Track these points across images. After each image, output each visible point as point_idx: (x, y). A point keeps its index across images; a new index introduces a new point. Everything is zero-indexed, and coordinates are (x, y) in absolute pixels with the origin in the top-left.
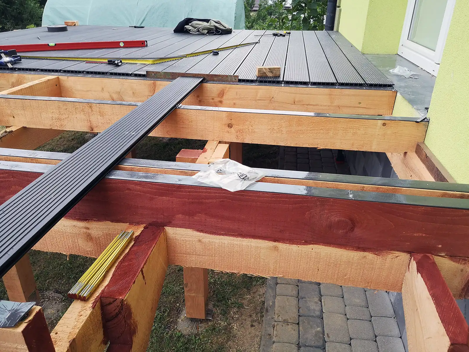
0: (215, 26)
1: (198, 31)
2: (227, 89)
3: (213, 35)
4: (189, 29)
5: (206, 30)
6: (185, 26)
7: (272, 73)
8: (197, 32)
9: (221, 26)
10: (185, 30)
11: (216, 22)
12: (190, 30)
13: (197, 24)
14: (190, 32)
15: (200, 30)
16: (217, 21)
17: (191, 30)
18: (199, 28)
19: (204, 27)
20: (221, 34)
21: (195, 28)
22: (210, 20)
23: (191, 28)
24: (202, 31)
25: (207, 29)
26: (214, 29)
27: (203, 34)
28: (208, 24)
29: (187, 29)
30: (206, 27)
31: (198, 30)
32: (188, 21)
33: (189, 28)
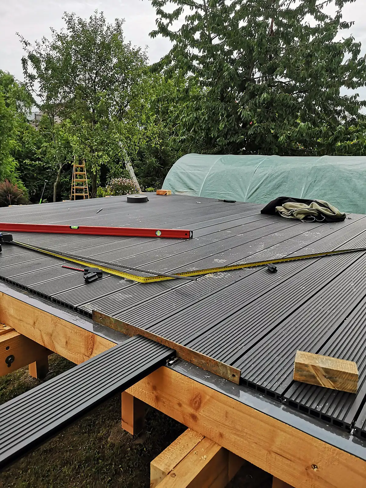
0: (317, 210)
1: (292, 215)
2: (208, 397)
3: (311, 222)
4: (281, 211)
5: (302, 215)
6: (277, 207)
7: (334, 382)
8: (289, 216)
9: (328, 211)
10: (276, 211)
11: (320, 205)
12: (281, 213)
13: (291, 206)
14: (282, 215)
15: (294, 214)
16: (324, 203)
17: (283, 213)
18: (293, 211)
19: (300, 211)
20: (325, 222)
21: (289, 210)
22: (312, 201)
23: (283, 210)
24: (297, 216)
25: (304, 214)
26: (315, 214)
27: (298, 220)
28: (309, 207)
29: (278, 211)
30: (303, 211)
31: (292, 213)
32: (281, 201)
33: (281, 209)
